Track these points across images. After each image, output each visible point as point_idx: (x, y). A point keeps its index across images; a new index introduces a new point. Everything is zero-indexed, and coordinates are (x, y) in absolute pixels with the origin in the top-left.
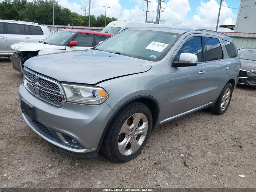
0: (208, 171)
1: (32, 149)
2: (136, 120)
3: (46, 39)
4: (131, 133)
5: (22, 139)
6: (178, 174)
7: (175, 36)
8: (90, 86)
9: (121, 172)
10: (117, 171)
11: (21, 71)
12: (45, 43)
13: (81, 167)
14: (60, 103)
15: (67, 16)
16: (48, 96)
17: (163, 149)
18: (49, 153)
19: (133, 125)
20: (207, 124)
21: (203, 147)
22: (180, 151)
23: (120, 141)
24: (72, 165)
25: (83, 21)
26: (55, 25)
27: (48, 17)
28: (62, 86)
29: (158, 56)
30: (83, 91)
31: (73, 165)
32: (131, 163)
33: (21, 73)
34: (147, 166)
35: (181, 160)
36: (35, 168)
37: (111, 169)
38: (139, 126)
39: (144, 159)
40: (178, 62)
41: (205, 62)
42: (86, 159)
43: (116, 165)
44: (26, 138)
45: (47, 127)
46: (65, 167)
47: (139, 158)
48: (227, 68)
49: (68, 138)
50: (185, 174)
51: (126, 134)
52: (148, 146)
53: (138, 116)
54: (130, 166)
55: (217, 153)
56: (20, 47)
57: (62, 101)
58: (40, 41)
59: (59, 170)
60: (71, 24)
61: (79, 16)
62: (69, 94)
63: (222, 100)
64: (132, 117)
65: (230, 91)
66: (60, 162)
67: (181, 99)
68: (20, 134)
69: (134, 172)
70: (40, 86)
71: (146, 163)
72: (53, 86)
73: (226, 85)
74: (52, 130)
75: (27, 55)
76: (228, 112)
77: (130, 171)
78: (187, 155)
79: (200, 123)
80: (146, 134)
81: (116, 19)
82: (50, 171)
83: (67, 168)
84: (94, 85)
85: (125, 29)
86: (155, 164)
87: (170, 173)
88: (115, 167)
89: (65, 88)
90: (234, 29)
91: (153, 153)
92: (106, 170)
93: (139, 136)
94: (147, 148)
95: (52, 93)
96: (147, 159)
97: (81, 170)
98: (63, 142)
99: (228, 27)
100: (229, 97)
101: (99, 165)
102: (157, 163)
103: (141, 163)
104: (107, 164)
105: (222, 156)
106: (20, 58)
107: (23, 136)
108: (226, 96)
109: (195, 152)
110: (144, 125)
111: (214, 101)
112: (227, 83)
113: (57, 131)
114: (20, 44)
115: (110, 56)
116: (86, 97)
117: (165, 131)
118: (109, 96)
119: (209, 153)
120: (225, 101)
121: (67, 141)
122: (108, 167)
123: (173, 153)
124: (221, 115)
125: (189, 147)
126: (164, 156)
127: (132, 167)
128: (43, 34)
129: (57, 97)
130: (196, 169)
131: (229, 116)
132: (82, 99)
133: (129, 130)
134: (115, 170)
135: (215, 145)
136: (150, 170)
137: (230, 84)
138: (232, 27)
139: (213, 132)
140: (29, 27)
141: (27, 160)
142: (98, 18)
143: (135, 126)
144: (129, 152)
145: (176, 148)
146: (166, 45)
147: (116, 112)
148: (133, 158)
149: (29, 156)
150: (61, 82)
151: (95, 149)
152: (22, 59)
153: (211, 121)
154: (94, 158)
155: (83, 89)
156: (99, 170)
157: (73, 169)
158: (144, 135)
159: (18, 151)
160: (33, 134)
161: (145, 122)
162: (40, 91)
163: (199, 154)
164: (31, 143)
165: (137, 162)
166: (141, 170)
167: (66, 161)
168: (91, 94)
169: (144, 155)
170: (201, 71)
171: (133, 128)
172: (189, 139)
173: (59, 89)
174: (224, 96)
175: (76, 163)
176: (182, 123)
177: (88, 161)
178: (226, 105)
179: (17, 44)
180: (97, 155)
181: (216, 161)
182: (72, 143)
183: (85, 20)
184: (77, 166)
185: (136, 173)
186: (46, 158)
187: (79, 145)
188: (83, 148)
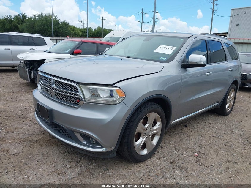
0: (224, 169)
1: (48, 151)
2: (151, 120)
3: (50, 49)
4: (146, 132)
5: (37, 142)
6: (196, 172)
7: (182, 40)
8: (108, 86)
9: (139, 171)
10: (135, 170)
11: (28, 79)
12: (50, 52)
13: (99, 167)
14: (78, 104)
15: (65, 29)
16: (65, 98)
17: (176, 148)
18: (65, 155)
19: (147, 125)
20: (215, 124)
21: (215, 146)
22: (193, 150)
23: (136, 141)
24: (89, 166)
25: (80, 33)
26: (54, 37)
27: (47, 30)
28: (80, 87)
29: (168, 59)
30: (101, 91)
31: (91, 165)
32: (147, 162)
33: (28, 82)
34: (163, 165)
35: (196, 159)
36: (54, 169)
37: (129, 169)
38: (153, 126)
39: (160, 159)
40: (187, 63)
41: (210, 64)
42: (103, 160)
43: (133, 164)
44: (40, 141)
45: (66, 128)
46: (83, 167)
47: (154, 158)
48: (231, 70)
49: (87, 138)
50: (202, 171)
51: (141, 133)
52: (161, 147)
53: (153, 116)
54: (147, 166)
55: (230, 152)
56: (27, 56)
57: (80, 102)
58: (45, 51)
59: (78, 170)
60: (70, 36)
61: (77, 29)
62: (87, 95)
63: (228, 101)
64: (146, 116)
65: (234, 92)
66: (77, 163)
67: (191, 99)
68: (34, 138)
69: (152, 171)
70: (57, 89)
71: (162, 163)
72: (70, 88)
73: (230, 86)
74: (70, 130)
75: (33, 64)
76: (233, 113)
77: (147, 171)
78: (201, 154)
79: (207, 124)
80: (160, 134)
81: (112, 31)
82: (69, 172)
83: (85, 169)
84: (112, 86)
85: (124, 39)
86: (171, 163)
87: (187, 171)
88: (132, 166)
89: (83, 90)
90: (227, 37)
91: (167, 153)
92: (123, 169)
93: (153, 136)
94: (161, 148)
95: (70, 95)
96: (162, 159)
97: (99, 170)
98: (81, 142)
99: (221, 35)
100: (233, 98)
101: (116, 165)
102: (173, 162)
103: (157, 163)
104: (124, 164)
105: (235, 154)
106: (27, 67)
107: (38, 139)
108: (231, 97)
109: (208, 151)
110: (158, 124)
111: (220, 102)
112: (231, 85)
113: (75, 132)
114: (27, 53)
115: (122, 60)
116: (104, 97)
117: (175, 132)
118: (126, 96)
119: (222, 151)
120: (230, 102)
121: (85, 141)
122: (125, 167)
123: (186, 153)
124: (227, 116)
125: (201, 147)
126: (178, 156)
127: (149, 166)
128: (46, 45)
129: (75, 98)
130: (212, 167)
131: (235, 116)
132: (100, 99)
133: (144, 130)
134: (133, 170)
135: (226, 144)
136: (167, 169)
137: (234, 86)
138: (224, 35)
139: (222, 132)
140: (33, 39)
141: (45, 161)
142: (95, 30)
143: (149, 126)
144: (145, 152)
145: (188, 147)
146: (174, 48)
147: (133, 111)
148: (149, 158)
149: (46, 158)
150: (79, 84)
151: (113, 148)
152: (29, 68)
153: (218, 122)
154: (110, 158)
155: (101, 89)
156: (117, 170)
157: (91, 170)
158: (158, 135)
159: (34, 153)
160: (46, 138)
161: (159, 122)
162: (56, 93)
163: (213, 153)
164: (47, 145)
165: (153, 162)
166: (158, 169)
167: (83, 162)
168: (108, 95)
169: (158, 155)
170: (208, 72)
171: (147, 128)
172: (200, 138)
173: (77, 91)
174: (229, 97)
175: (93, 164)
176: (191, 124)
177: (105, 161)
178: (231, 106)
179: (23, 54)
180: (115, 155)
181: (230, 159)
182: (90, 143)
183: (82, 32)
184: (94, 166)
185: (153, 172)
186: (63, 159)
187: (98, 144)
188: (102, 147)
